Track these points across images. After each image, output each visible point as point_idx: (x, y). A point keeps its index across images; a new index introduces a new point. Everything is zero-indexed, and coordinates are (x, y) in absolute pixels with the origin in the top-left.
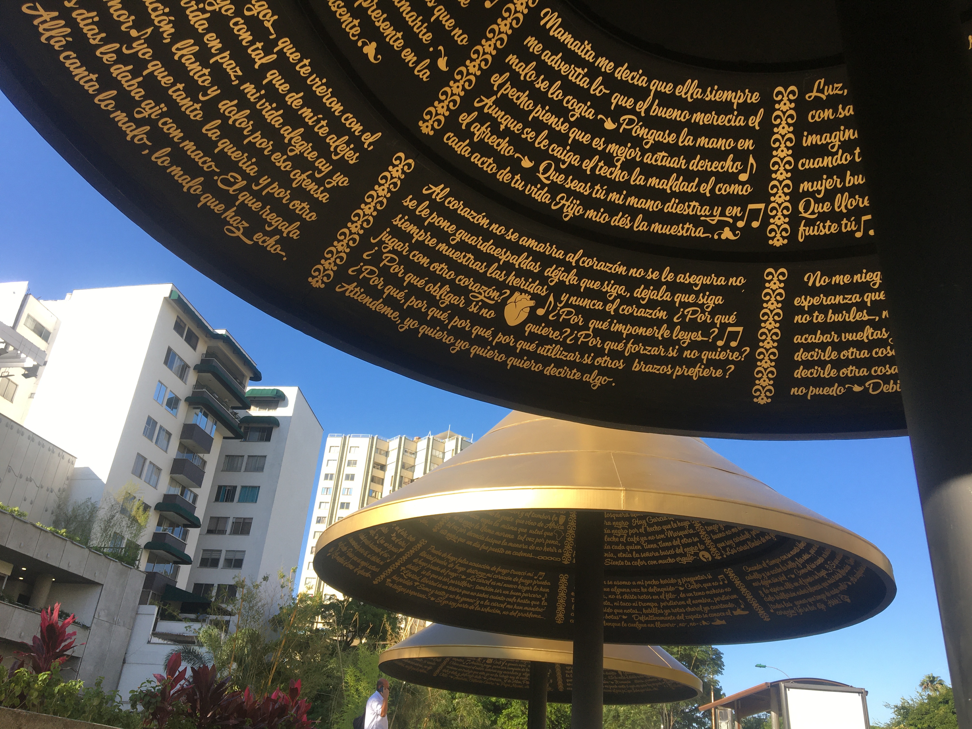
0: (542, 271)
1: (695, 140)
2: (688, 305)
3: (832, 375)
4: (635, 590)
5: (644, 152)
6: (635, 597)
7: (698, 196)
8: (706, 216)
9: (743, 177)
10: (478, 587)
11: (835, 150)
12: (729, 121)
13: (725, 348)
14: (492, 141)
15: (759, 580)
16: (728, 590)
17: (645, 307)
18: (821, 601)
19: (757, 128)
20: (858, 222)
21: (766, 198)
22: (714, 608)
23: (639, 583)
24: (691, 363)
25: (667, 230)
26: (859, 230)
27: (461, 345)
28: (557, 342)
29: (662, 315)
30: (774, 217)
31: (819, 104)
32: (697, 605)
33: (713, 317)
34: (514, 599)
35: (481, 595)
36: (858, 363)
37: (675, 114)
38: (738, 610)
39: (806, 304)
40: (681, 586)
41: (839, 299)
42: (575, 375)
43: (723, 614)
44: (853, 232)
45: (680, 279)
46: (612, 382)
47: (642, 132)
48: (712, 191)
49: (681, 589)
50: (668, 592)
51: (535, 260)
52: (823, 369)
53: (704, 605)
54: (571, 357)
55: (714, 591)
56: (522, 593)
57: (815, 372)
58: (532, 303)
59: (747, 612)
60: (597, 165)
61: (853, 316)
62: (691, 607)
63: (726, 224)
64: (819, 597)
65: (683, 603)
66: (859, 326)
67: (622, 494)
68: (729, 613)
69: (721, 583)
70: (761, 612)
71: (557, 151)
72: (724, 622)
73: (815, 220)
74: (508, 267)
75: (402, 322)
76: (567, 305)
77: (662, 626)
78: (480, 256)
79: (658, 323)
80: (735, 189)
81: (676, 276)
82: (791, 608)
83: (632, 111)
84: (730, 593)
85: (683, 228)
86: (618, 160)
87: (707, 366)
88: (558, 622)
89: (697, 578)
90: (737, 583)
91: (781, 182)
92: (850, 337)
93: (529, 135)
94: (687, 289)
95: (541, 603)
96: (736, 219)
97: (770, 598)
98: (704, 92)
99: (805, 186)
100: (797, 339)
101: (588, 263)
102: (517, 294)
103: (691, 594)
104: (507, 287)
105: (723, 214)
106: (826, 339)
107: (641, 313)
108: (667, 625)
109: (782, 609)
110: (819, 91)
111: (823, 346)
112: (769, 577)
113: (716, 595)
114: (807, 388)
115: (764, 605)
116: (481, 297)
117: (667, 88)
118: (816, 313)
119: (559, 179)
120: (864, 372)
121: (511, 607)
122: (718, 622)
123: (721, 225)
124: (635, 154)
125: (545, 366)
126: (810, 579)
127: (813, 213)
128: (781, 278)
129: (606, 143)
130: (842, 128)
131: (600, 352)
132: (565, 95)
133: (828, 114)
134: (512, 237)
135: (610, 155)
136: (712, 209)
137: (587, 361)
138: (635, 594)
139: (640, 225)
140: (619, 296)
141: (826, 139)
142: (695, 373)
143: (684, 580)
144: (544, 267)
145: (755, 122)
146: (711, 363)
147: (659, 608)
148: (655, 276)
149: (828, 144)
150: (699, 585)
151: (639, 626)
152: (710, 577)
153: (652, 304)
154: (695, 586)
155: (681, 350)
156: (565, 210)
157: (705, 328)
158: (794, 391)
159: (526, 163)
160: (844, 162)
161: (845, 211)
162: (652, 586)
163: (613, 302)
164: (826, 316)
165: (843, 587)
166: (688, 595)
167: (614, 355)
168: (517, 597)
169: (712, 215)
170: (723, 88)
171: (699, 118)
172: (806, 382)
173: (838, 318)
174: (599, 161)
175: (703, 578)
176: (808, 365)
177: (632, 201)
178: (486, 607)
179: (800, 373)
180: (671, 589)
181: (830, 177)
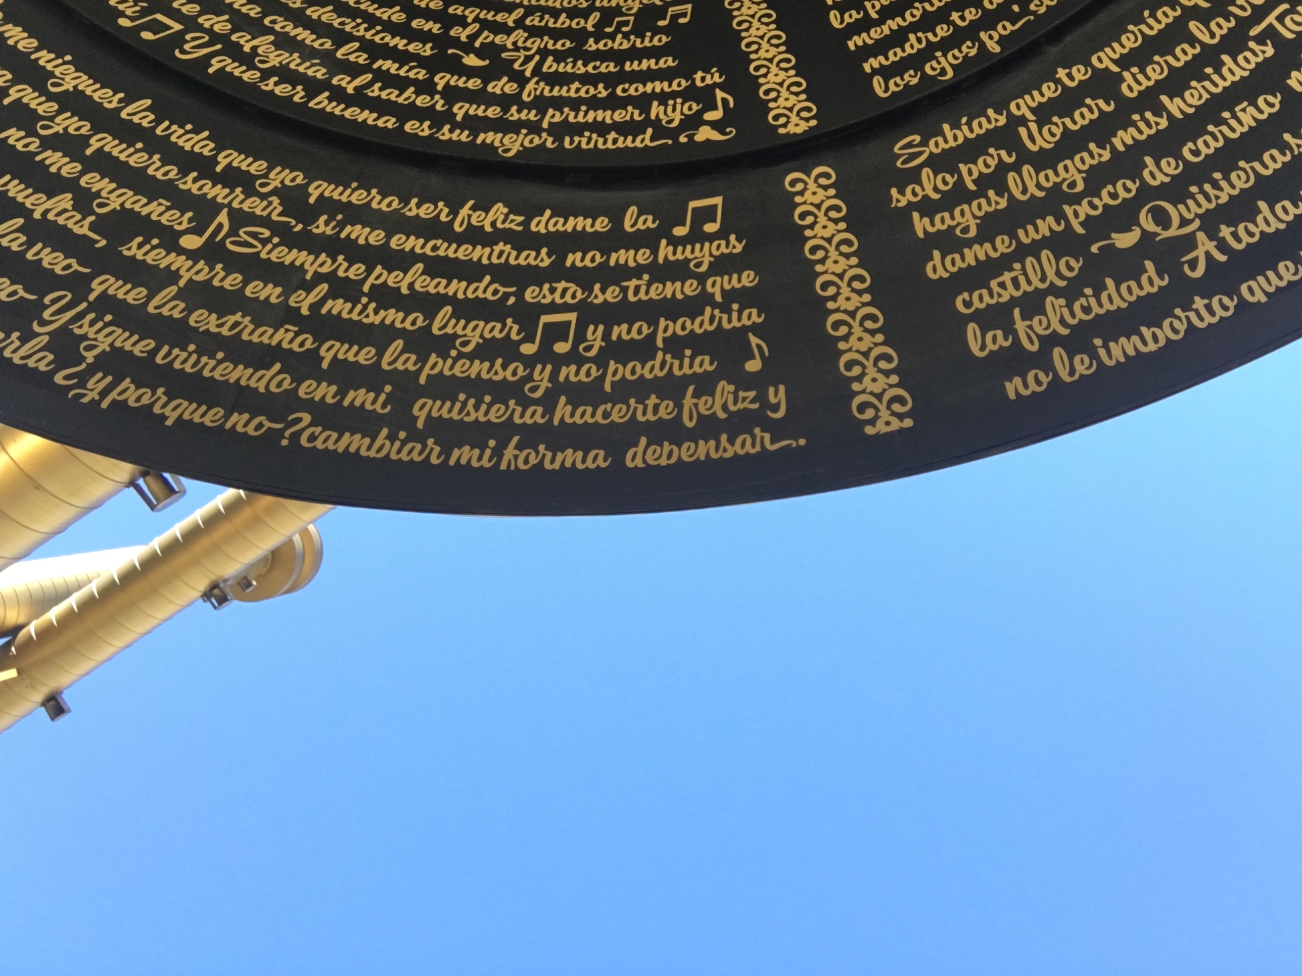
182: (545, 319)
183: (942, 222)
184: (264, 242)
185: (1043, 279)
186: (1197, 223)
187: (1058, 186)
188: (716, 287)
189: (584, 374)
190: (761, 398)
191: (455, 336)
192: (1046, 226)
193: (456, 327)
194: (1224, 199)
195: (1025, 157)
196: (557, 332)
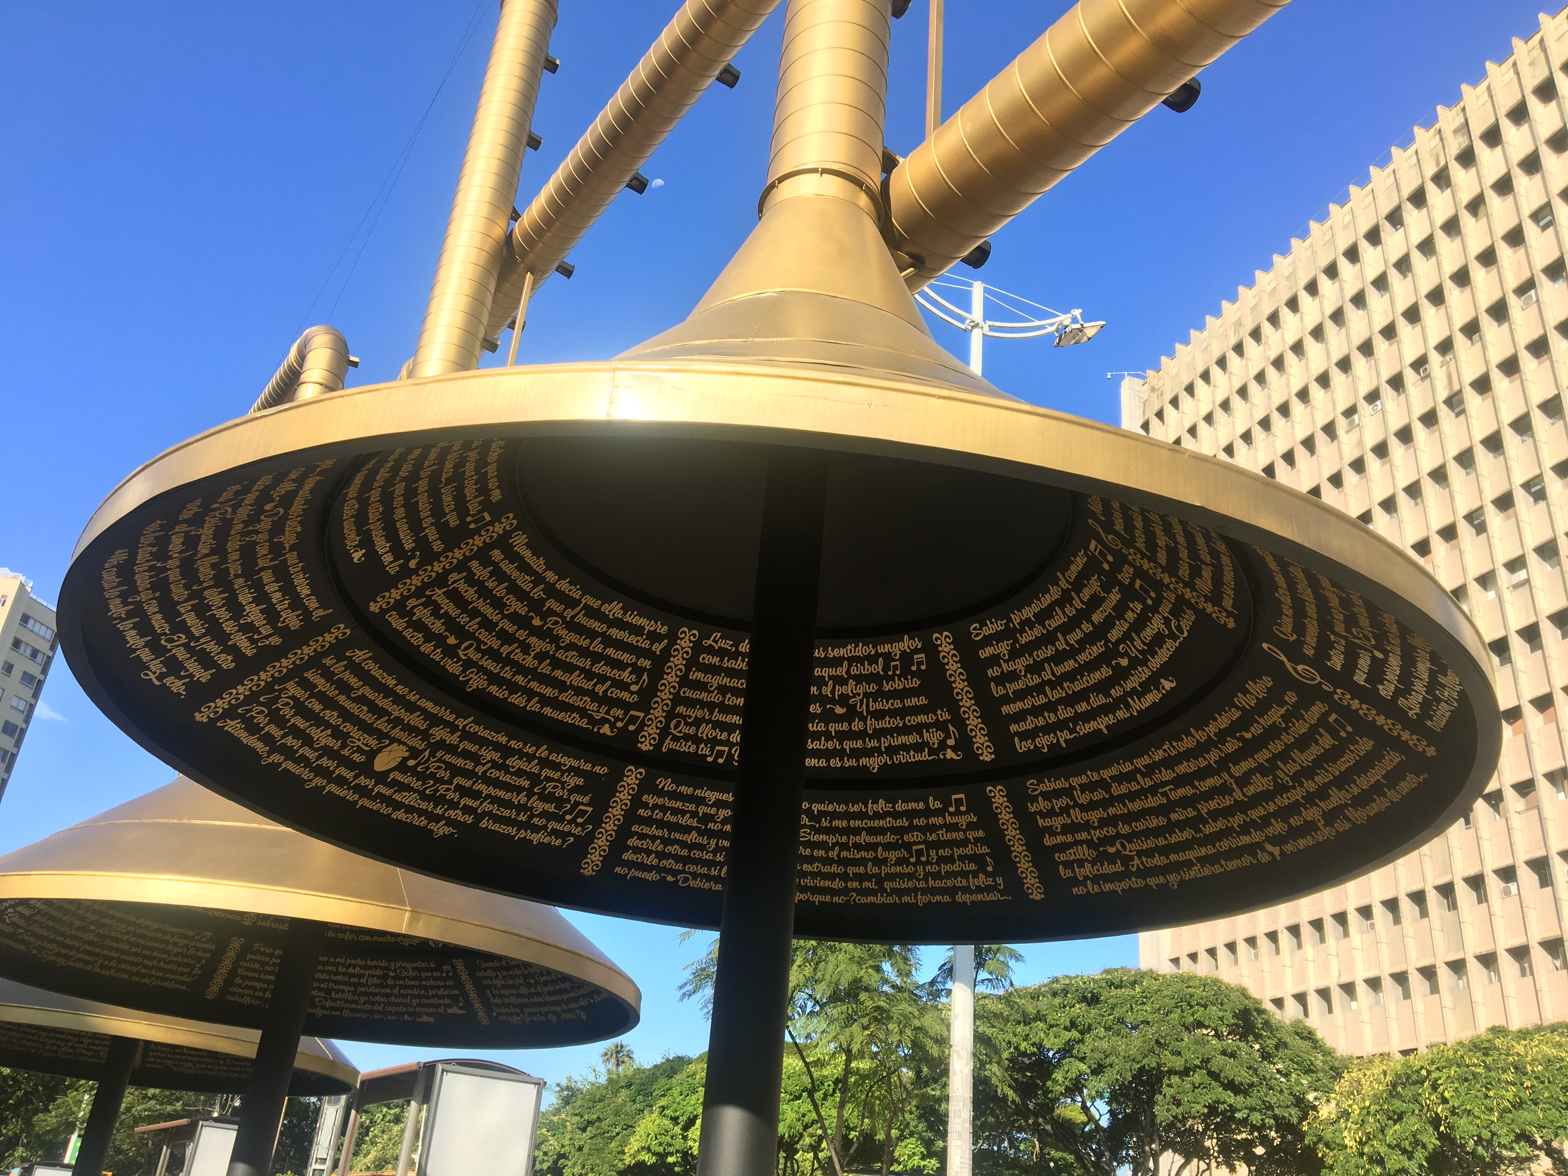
0: (428, 729)
1: (605, 648)
2: (553, 780)
3: (653, 863)
4: (330, 968)
5: (558, 648)
6: (327, 977)
7: (592, 694)
8: (593, 711)
9: (634, 688)
10: (108, 942)
11: (712, 689)
12: (637, 641)
13: (570, 822)
14: (429, 620)
15: (491, 979)
16: (451, 983)
17: (512, 774)
18: (555, 1013)
19: (658, 653)
20: (712, 750)
21: (647, 710)
22: (426, 1001)
23: (338, 960)
24: (536, 829)
25: (555, 715)
26: (711, 755)
27: (319, 781)
28: (415, 791)
29: (526, 783)
30: (648, 726)
31: (711, 651)
32: (405, 996)
33: (570, 795)
34: (155, 963)
35: (108, 953)
36: (677, 858)
37: (595, 625)
38: (455, 1008)
39: (651, 802)
40: (393, 972)
41: (679, 804)
42: (422, 822)
43: (435, 1010)
44: (706, 756)
45: (553, 757)
46: (455, 833)
47: (563, 632)
48: (605, 692)
49: (391, 974)
50: (372, 976)
51: (425, 720)
52: (648, 857)
53: (413, 996)
54: (424, 805)
55: (432, 983)
56: (169, 955)
57: (639, 858)
58: (406, 754)
59: (464, 1012)
60: (514, 651)
61: (686, 820)
62: (396, 996)
63: (608, 721)
64: (553, 1008)
65: (388, 991)
66: (687, 829)
67: (407, 915)
68: (441, 1010)
69: (444, 975)
70: (481, 1014)
71: (483, 635)
72: (432, 1020)
73: (681, 738)
74: (397, 722)
75: (268, 757)
76: (439, 760)
77: (351, 1015)
78: (373, 708)
79: (519, 790)
80: (625, 695)
81: (550, 755)
82: (518, 1015)
83: (561, 615)
84: (451, 988)
85: (570, 716)
86: (533, 651)
87: (550, 834)
88: (209, 997)
89: (415, 965)
90: (464, 977)
91: (663, 700)
92: (678, 836)
93: (464, 619)
94: (556, 766)
95: (192, 970)
96: (617, 719)
97: (498, 1001)
98: (625, 614)
99: (681, 709)
100: (635, 828)
101: (474, 728)
102: (395, 745)
103: (402, 982)
104: (389, 738)
105: (607, 713)
106: (659, 833)
107: (507, 778)
108: (358, 1015)
109: (507, 1014)
110: (714, 641)
111: (654, 838)
112: (504, 978)
113: (433, 988)
114: (630, 870)
115: (487, 1005)
116: (358, 743)
117: (595, 604)
118: (657, 811)
119: (474, 656)
120: (680, 866)
121: (147, 972)
122: (425, 1019)
123: (603, 721)
124: (551, 648)
125: (394, 810)
126: (550, 988)
127: (680, 732)
128: (638, 776)
129: (529, 635)
130: (723, 675)
131: (454, 805)
132: (507, 594)
133: (715, 660)
134: (412, 697)
135: (529, 645)
136: (600, 706)
137: (439, 811)
138: (329, 973)
139: (534, 706)
140: (492, 761)
141: (708, 678)
142: (536, 838)
143: (398, 965)
144: (430, 726)
145: (658, 648)
146: (555, 833)
147: (354, 993)
148: (531, 750)
149: (708, 683)
150: (416, 973)
151: (318, 1012)
152: (433, 965)
153: (520, 773)
154: (411, 973)
155: (532, 816)
156: (471, 682)
157: (560, 802)
158: (618, 869)
159: (452, 641)
160: (716, 700)
161: (705, 738)
162: (354, 967)
163: (484, 765)
164: (664, 816)
165: (583, 1003)
166: (397, 982)
167: (467, 810)
168: (160, 960)
169: (598, 711)
170: (640, 615)
171: (614, 632)
172: (630, 864)
173: (673, 819)
174: (517, 648)
175: (423, 965)
176: (637, 850)
177: (534, 685)
178: (109, 968)
179: (627, 856)
180: (378, 972)
181: (702, 708)
182: (914, 848)
183: (1048, 822)
184: (810, 834)
185: (1084, 855)
186: (1135, 853)
187: (1088, 821)
188: (971, 835)
189: (934, 869)
190: (994, 881)
191: (887, 858)
192: (1084, 835)
193: (886, 855)
194: (1144, 848)
195: (1076, 805)
196: (919, 853)
